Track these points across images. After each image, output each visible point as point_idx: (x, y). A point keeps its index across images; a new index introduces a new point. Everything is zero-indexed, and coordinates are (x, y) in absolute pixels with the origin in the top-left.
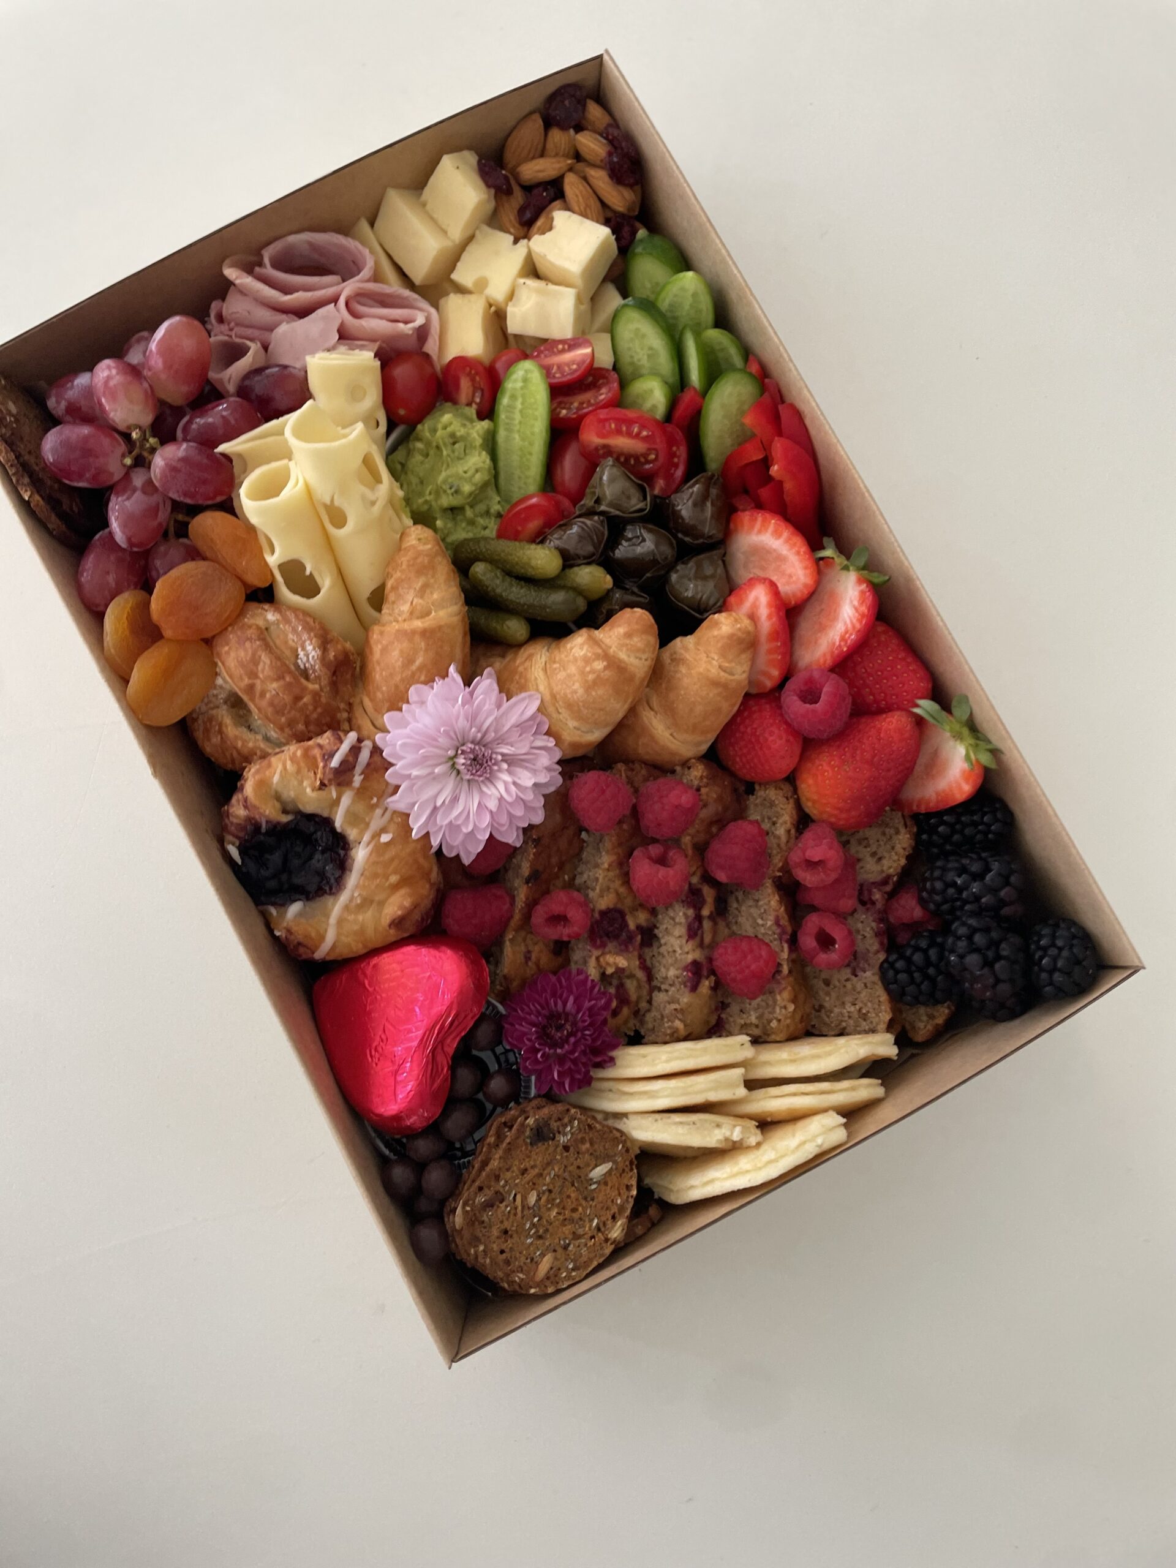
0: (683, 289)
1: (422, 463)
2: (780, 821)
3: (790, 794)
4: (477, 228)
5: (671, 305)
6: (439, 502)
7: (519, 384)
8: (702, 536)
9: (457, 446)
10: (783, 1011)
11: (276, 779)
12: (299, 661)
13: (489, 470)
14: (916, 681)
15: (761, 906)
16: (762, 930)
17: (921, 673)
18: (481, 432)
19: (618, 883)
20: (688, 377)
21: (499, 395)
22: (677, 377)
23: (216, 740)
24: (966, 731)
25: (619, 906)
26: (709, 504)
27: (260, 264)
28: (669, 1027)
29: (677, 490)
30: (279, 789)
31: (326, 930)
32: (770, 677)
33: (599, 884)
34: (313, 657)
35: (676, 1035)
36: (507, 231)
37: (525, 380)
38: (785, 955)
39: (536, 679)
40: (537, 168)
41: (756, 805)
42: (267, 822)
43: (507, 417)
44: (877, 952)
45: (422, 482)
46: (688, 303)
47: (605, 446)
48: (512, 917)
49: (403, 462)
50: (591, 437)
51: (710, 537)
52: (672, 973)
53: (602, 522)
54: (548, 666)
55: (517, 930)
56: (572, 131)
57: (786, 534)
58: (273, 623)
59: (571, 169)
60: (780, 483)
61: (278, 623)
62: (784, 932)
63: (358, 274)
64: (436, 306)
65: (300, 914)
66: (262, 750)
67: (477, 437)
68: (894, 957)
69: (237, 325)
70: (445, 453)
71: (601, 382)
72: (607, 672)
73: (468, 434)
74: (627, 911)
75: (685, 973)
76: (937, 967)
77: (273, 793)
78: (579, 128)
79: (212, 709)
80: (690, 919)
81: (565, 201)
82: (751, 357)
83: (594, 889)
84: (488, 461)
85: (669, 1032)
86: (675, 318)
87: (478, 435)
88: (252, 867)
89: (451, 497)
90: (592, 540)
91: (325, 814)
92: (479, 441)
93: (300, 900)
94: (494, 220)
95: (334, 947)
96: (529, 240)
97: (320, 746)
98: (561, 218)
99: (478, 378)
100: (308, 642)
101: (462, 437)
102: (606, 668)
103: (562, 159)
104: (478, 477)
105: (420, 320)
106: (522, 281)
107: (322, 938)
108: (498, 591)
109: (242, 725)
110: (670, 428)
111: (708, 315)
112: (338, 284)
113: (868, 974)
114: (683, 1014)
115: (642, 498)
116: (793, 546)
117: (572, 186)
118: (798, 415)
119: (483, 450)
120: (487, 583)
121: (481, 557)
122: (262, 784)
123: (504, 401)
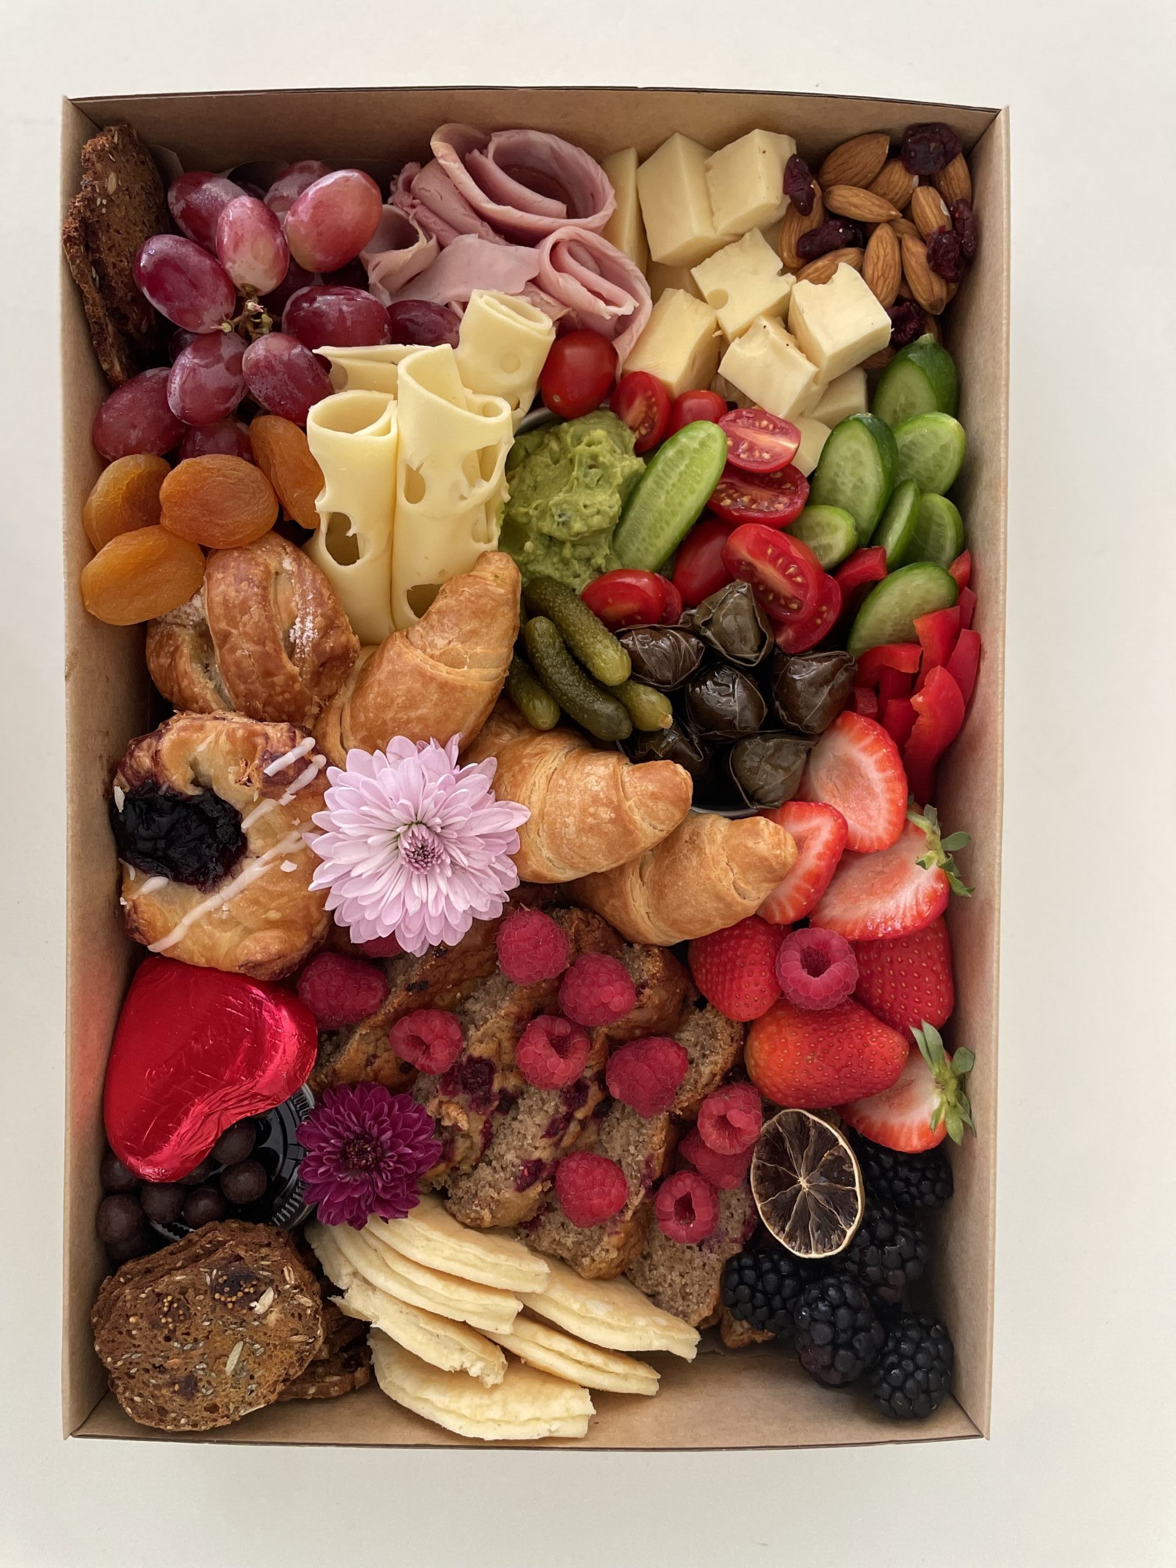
0: (935, 434)
1: (547, 466)
2: (712, 1059)
3: (737, 1037)
4: (750, 230)
5: (912, 442)
6: (540, 524)
7: (695, 445)
8: (800, 721)
9: (593, 471)
10: (604, 1253)
11: (202, 748)
12: (292, 631)
13: (612, 518)
14: (936, 1004)
15: (643, 1134)
16: (629, 1160)
17: (945, 1000)
18: (627, 471)
19: (507, 1035)
20: (885, 536)
21: (667, 443)
22: (872, 527)
23: (164, 661)
24: (953, 1084)
25: (494, 1060)
26: (826, 690)
27: (483, 147)
28: (476, 1211)
29: (800, 654)
30: (200, 759)
31: (176, 925)
32: (783, 912)
33: (485, 1026)
34: (308, 637)
35: (479, 1222)
36: (779, 254)
37: (703, 444)
38: (636, 1201)
39: (534, 784)
40: (855, 200)
41: (698, 1025)
42: (169, 787)
43: (664, 471)
44: (735, 1241)
45: (535, 488)
46: (932, 452)
47: (749, 564)
48: (376, 1013)
49: (530, 451)
50: (742, 545)
51: (807, 727)
52: (510, 1157)
53: (699, 650)
54: (555, 777)
55: (374, 1028)
56: (916, 179)
57: (890, 773)
58: (286, 571)
59: (890, 222)
60: (916, 715)
61: (291, 575)
62: (649, 1176)
63: (586, 217)
64: (655, 298)
65: (158, 892)
66: (206, 701)
67: (619, 474)
68: (747, 1261)
69: (423, 204)
70: (574, 474)
71: (788, 485)
72: (609, 825)
73: (613, 466)
74: (499, 1068)
75: (522, 1168)
76: (784, 1301)
77: (191, 759)
78: (928, 181)
79: (178, 625)
80: (559, 1116)
81: (863, 253)
82: (966, 552)
83: (477, 1028)
84: (616, 509)
85: (473, 1215)
86: (911, 458)
87: (622, 472)
88: (132, 820)
89: (555, 526)
90: (677, 666)
91: (238, 807)
92: (619, 480)
93: (167, 876)
94: (772, 232)
95: (174, 947)
96: (798, 279)
97: (266, 737)
98: (845, 273)
99: (655, 409)
100: (310, 618)
101: (603, 464)
102: (611, 821)
103: (887, 205)
104: (596, 521)
105: (626, 310)
106: (764, 322)
107: (167, 931)
108: (547, 662)
109: (200, 661)
110: (832, 582)
111: (946, 476)
112: (558, 216)
113: (713, 1256)
114: (497, 1206)
115: (756, 648)
116: (890, 790)
117: (881, 243)
118: (978, 651)
119: (619, 492)
120: (539, 646)
121: (550, 613)
122: (183, 745)
123: (669, 452)
